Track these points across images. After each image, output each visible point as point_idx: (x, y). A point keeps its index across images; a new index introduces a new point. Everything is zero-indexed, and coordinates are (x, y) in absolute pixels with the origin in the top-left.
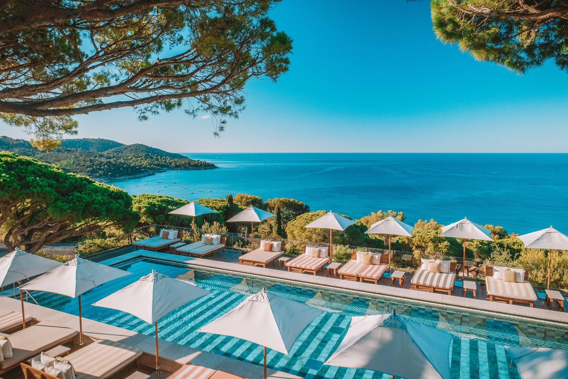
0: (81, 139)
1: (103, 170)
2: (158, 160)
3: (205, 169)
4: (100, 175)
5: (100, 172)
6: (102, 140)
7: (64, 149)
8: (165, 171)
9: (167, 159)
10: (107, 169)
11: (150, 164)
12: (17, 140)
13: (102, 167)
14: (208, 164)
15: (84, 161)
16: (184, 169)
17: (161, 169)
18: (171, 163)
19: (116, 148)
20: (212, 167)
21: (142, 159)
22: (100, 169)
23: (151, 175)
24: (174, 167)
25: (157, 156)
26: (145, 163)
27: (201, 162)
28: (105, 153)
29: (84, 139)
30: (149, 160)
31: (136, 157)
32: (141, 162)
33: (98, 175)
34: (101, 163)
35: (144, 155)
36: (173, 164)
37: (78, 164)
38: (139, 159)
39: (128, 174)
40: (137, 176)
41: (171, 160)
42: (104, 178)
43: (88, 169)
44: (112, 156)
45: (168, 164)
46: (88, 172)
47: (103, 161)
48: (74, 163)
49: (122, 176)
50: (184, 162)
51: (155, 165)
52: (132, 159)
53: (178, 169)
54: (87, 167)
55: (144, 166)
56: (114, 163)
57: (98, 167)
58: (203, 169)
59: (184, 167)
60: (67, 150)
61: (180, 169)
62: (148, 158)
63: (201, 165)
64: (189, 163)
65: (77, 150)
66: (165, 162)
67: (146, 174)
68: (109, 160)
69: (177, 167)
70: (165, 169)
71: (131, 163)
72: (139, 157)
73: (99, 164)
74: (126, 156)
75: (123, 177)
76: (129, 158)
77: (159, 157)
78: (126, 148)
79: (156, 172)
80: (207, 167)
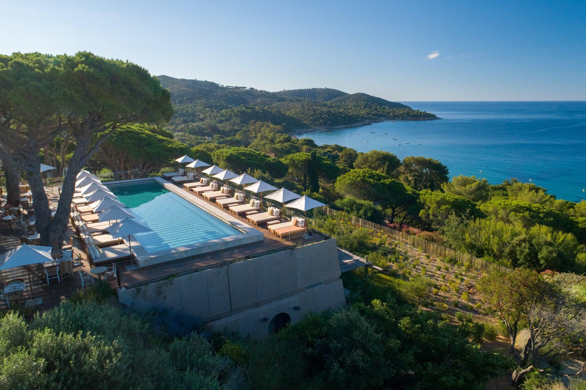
0: (311, 89)
1: (323, 119)
2: (376, 109)
3: (425, 120)
4: (320, 123)
5: (321, 121)
6: (328, 89)
7: (295, 98)
8: (382, 121)
9: (386, 108)
10: (327, 118)
11: (368, 114)
12: (261, 91)
13: (322, 116)
14: (429, 114)
15: (309, 110)
16: (402, 120)
17: (378, 119)
18: (389, 113)
19: (340, 98)
20: (433, 117)
21: (361, 109)
22: (320, 118)
23: (366, 125)
24: (392, 117)
25: (376, 105)
26: (363, 112)
27: (421, 112)
28: (329, 103)
29: (313, 89)
30: (367, 110)
31: (356, 107)
32: (359, 112)
33: (318, 123)
34: (323, 112)
35: (363, 104)
36: (391, 114)
37: (303, 113)
38: (358, 108)
39: (345, 124)
40: (353, 125)
41: (390, 109)
42: (323, 126)
43: (311, 118)
44: (334, 106)
45: (386, 113)
46: (311, 120)
47: (324, 110)
48: (300, 111)
49: (339, 125)
50: (402, 112)
51: (373, 115)
52: (351, 108)
53: (395, 120)
54: (310, 116)
55: (361, 116)
56: (333, 112)
57: (319, 116)
58: (422, 120)
59: (403, 117)
60: (297, 100)
61: (398, 120)
62: (366, 107)
63: (421, 115)
64: (408, 113)
65: (305, 100)
66: (383, 112)
67: (363, 123)
68: (329, 109)
69: (395, 117)
70: (383, 118)
71: (349, 113)
72: (359, 106)
73: (320, 114)
74: (347, 105)
75: (340, 127)
76: (349, 107)
77: (378, 107)
78: (349, 98)
79: (373, 122)
80: (427, 118)
